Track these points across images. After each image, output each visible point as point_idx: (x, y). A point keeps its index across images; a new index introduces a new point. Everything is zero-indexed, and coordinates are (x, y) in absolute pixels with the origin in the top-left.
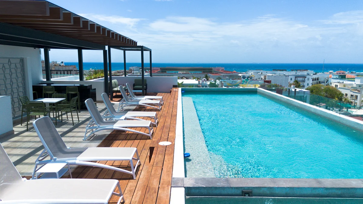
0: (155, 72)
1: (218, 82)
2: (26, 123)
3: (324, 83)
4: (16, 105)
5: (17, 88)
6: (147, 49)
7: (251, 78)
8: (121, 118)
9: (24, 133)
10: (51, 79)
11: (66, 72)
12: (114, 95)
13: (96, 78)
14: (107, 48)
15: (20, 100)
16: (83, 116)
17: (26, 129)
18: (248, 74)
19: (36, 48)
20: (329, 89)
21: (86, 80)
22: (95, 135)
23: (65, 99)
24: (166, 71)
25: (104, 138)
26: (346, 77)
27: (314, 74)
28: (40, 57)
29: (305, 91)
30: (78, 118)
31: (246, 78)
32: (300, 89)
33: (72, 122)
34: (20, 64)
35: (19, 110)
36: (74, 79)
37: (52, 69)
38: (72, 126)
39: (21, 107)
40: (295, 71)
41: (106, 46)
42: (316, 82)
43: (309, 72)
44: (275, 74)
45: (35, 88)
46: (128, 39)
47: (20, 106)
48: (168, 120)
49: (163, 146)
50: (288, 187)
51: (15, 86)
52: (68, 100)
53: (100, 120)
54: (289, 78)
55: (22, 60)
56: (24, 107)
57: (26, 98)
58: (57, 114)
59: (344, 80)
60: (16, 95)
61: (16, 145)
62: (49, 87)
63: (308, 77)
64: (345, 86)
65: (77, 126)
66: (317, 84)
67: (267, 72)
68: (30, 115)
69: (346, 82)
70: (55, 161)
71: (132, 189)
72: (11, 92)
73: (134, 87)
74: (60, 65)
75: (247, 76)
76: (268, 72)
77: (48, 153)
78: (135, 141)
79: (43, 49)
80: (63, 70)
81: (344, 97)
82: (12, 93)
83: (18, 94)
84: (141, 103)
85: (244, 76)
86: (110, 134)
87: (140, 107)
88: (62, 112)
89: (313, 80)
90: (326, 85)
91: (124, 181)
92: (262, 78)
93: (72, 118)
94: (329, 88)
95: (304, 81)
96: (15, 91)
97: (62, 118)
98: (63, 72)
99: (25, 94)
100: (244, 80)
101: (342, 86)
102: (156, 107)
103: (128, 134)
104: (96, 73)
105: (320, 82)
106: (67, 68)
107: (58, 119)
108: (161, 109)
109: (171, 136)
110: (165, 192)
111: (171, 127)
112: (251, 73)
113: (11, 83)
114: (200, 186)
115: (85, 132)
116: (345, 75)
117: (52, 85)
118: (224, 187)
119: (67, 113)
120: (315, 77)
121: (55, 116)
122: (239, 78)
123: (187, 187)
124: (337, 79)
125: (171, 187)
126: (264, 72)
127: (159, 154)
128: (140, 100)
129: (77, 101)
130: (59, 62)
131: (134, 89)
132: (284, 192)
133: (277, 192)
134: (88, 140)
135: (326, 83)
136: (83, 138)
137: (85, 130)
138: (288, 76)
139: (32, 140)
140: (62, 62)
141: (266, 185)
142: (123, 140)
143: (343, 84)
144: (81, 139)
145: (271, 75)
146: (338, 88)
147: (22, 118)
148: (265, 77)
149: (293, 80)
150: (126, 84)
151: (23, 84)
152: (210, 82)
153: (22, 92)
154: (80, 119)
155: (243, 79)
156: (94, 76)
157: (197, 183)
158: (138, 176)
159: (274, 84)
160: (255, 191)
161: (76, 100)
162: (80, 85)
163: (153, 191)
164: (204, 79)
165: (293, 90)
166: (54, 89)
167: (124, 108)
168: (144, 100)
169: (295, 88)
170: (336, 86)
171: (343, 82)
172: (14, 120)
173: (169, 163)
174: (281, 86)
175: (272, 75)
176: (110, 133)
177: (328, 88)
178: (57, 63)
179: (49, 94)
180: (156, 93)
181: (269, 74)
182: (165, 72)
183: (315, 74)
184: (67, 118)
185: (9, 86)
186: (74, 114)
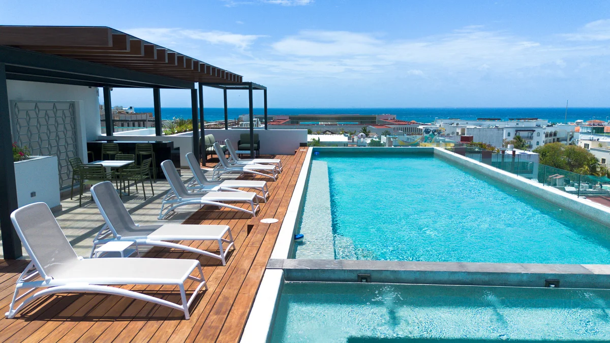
0: (281, 123)
1: (384, 139)
2: (79, 196)
3: (566, 140)
4: (64, 170)
5: (65, 146)
6: (258, 87)
7: (439, 132)
8: (213, 189)
9: (76, 209)
10: (114, 133)
11: (136, 123)
12: (208, 159)
13: (182, 132)
14: (197, 85)
15: (69, 163)
16: (160, 187)
17: (79, 204)
18: (435, 126)
19: (92, 87)
20: (575, 152)
21: (166, 135)
22: (176, 213)
23: (133, 161)
24: (299, 121)
25: (188, 217)
26: (605, 131)
27: (548, 126)
28: (97, 100)
29: (530, 155)
30: (153, 190)
31: (431, 133)
32: (522, 151)
33: (143, 195)
34: (70, 111)
35: (69, 178)
36: (148, 133)
37: (116, 119)
38: (143, 201)
39: (72, 174)
40: (517, 120)
41: (195, 83)
42: (552, 138)
43: (540, 121)
44: (480, 126)
45: (90, 146)
46: (227, 73)
47: (70, 172)
48: (281, 192)
49: (265, 224)
50: (418, 271)
51: (62, 142)
52: (138, 162)
53: (183, 191)
54: (505, 132)
55: (72, 105)
56: (75, 172)
57: (78, 160)
58: (122, 184)
59: (602, 135)
60: (63, 156)
61: (65, 224)
62: (111, 145)
63: (537, 130)
64: (601, 146)
65: (150, 200)
66: (553, 142)
67: (467, 123)
68: (84, 183)
69: (603, 139)
70: (119, 239)
71: (219, 277)
72: (57, 152)
73: (240, 146)
74: (127, 113)
75: (432, 130)
76: (469, 122)
77: (109, 231)
78: (232, 220)
79: (102, 88)
80: (132, 121)
81: (599, 165)
82: (59, 153)
83: (67, 155)
84: (246, 169)
85: (428, 129)
86: (197, 212)
87: (245, 176)
88: (130, 182)
89: (547, 136)
90: (570, 144)
91: (210, 268)
92: (458, 133)
93: (144, 190)
94: (574, 149)
95: (531, 138)
96: (63, 149)
97: (129, 190)
98: (132, 123)
99: (77, 155)
100: (428, 135)
101: (596, 146)
102: (269, 176)
103: (223, 212)
104: (181, 124)
105: (558, 140)
106: (139, 117)
107: (123, 191)
108: (276, 179)
109: (280, 212)
110: (257, 273)
111: (283, 200)
112: (439, 124)
113: (57, 139)
114: (304, 267)
115: (160, 209)
116: (604, 128)
117: (114, 142)
118: (334, 270)
119: (136, 183)
120: (550, 130)
121: (119, 188)
122: (419, 132)
123: (287, 269)
124: (588, 133)
125: (266, 269)
126: (462, 123)
127: (258, 233)
128: (246, 165)
129: (151, 165)
130: (126, 108)
131: (239, 150)
132: (412, 277)
133: (404, 276)
134: (166, 219)
135: (570, 140)
136: (159, 217)
137: (160, 206)
138: (502, 129)
139: (87, 219)
140: (131, 108)
141: (390, 268)
142: (214, 219)
143: (599, 143)
144: (155, 218)
145: (473, 127)
146: (589, 149)
147: (72, 189)
148: (463, 130)
149: (513, 135)
150: (225, 141)
151: (74, 140)
152: (371, 139)
153: (73, 151)
154: (155, 192)
155: (425, 135)
156: (179, 129)
157: (300, 265)
158: (229, 263)
159: (477, 142)
160: (374, 276)
161: (149, 164)
162: (156, 141)
163: (242, 272)
164: (362, 135)
165: (511, 153)
166: (118, 148)
167: (221, 177)
168: (251, 165)
169: (514, 149)
170: (587, 146)
171: (598, 140)
172: (62, 191)
173: (270, 243)
174: (489, 146)
175: (475, 128)
176: (197, 210)
177: (571, 149)
178: (122, 109)
179: (111, 155)
180: (273, 155)
181: (470, 126)
182: (298, 123)
183: (551, 126)
184: (137, 190)
185: (54, 143)
186: (147, 185)
